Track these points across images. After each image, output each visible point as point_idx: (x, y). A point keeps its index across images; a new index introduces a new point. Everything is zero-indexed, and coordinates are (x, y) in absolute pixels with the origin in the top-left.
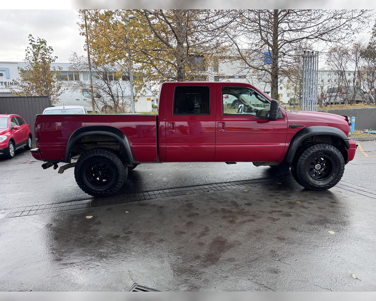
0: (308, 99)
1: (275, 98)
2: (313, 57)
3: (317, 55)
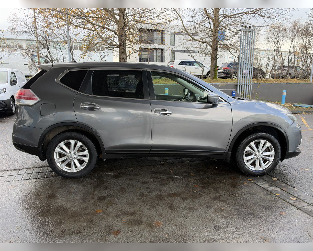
2: (250, 32)
3: (254, 30)
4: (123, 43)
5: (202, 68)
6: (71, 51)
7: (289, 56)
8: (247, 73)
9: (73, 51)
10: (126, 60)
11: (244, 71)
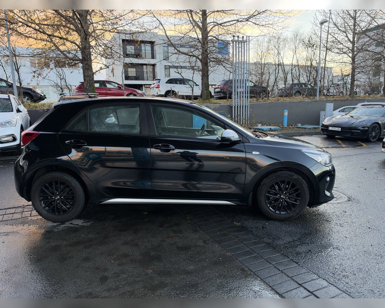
0: (238, 91)
1: (206, 88)
2: (244, 43)
3: (248, 40)
4: (87, 57)
5: (191, 87)
6: (17, 68)
7: (292, 71)
8: (243, 92)
9: (19, 68)
10: (92, 78)
11: (239, 90)
